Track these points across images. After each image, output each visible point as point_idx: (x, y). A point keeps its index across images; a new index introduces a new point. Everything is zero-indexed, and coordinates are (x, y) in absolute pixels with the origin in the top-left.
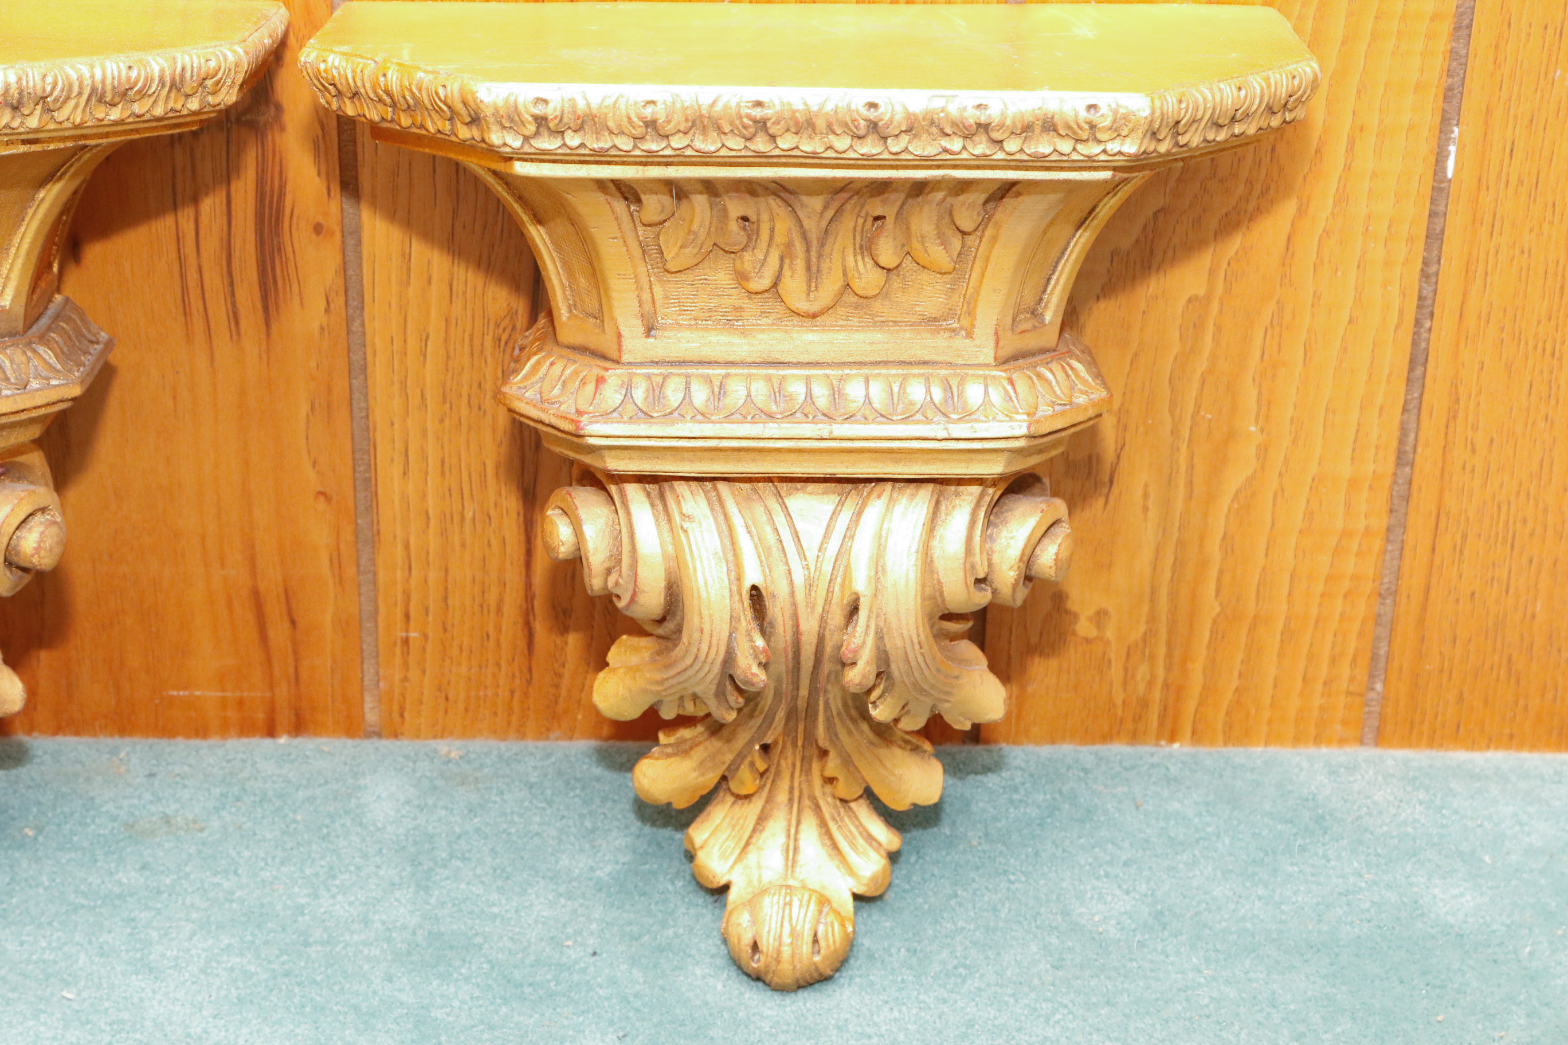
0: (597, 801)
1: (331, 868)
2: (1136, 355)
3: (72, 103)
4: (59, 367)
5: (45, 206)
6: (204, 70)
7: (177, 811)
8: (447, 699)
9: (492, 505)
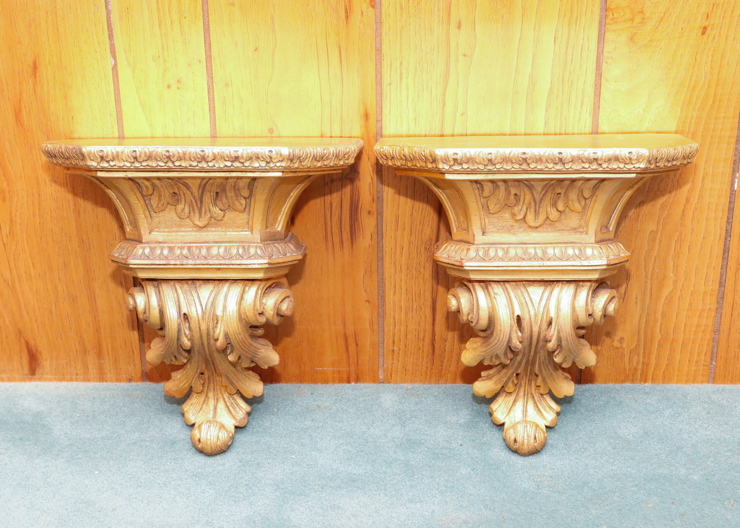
0: (457, 401)
1: (373, 421)
2: (633, 250)
3: (308, 160)
4: (295, 250)
5: (293, 198)
6: (345, 152)
7: (322, 404)
8: (406, 370)
9: (422, 304)
